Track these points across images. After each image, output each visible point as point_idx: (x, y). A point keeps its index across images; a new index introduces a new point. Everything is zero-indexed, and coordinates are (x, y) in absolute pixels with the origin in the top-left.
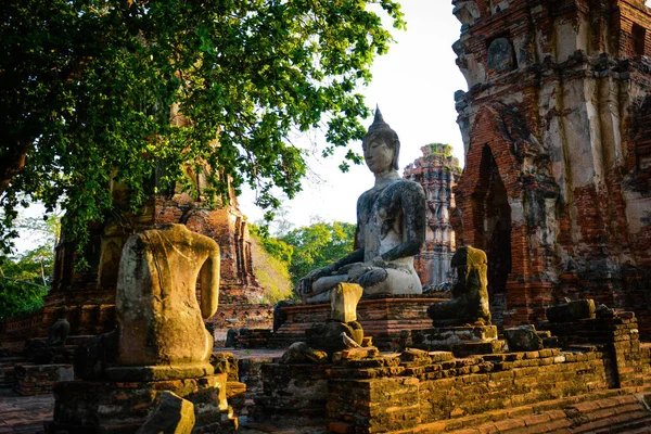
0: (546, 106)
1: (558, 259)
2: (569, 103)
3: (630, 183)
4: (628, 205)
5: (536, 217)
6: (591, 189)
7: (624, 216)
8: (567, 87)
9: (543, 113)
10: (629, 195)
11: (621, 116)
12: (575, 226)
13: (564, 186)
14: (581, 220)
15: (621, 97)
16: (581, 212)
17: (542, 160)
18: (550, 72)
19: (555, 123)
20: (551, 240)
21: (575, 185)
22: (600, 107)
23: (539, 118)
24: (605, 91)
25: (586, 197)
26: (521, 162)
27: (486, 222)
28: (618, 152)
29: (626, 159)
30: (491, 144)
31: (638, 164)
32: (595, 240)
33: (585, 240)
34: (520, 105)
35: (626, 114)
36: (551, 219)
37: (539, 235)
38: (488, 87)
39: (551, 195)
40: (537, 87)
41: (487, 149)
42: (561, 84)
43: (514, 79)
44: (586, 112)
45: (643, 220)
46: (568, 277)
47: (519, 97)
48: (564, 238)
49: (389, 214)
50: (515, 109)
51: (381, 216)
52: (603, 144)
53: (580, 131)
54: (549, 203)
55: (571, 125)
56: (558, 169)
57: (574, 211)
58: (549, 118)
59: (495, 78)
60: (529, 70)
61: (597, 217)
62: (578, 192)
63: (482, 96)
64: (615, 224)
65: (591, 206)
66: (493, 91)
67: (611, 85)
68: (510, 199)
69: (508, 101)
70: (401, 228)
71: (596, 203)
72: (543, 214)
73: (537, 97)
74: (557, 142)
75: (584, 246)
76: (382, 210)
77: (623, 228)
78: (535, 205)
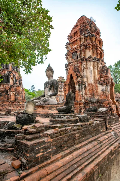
0: (83, 67)
1: (85, 98)
2: (88, 66)
3: (99, 83)
4: (99, 87)
5: (81, 89)
6: (91, 84)
7: (97, 89)
8: (88, 63)
9: (83, 68)
10: (99, 85)
11: (97, 69)
12: (88, 91)
13: (86, 83)
14: (89, 90)
15: (98, 66)
16: (89, 88)
17: (82, 78)
18: (85, 60)
19: (85, 70)
20: (83, 94)
21: (88, 83)
22: (94, 67)
23: (82, 69)
24: (95, 64)
25: (91, 86)
26: (78, 78)
27: (70, 90)
28: (97, 77)
29: (98, 78)
30: (72, 74)
31: (101, 79)
32: (92, 94)
33: (90, 94)
34: (78, 66)
35: (98, 69)
36: (84, 90)
37: (81, 93)
38: (72, 63)
39: (84, 85)
40: (82, 63)
41: (71, 75)
42: (86, 62)
43: (77, 61)
44: (91, 68)
45: (101, 90)
46: (86, 101)
47: (78, 65)
48: (86, 94)
49: (51, 86)
50: (77, 67)
51: (49, 87)
52: (94, 75)
53: (90, 72)
54: (83, 86)
55: (88, 71)
56: (85, 80)
58: (84, 69)
59: (73, 61)
60: (80, 59)
61: (93, 89)
62: (89, 84)
63: (70, 64)
64: (96, 91)
65: (91, 87)
67: (96, 63)
68: (76, 85)
69: (76, 66)
70: (53, 90)
71: (92, 87)
72: (82, 88)
73: (81, 65)
74: (85, 74)
75: (90, 95)
76: (49, 86)
77: (97, 92)
78: (81, 86)
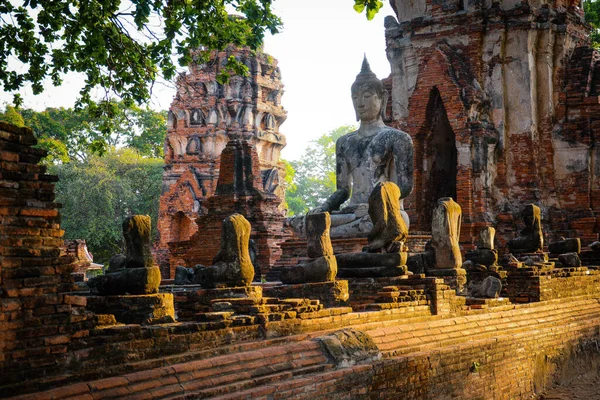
0: (490, 53)
1: (494, 201)
2: (512, 51)
3: (560, 133)
4: (556, 153)
5: (481, 162)
6: (527, 138)
7: (552, 163)
8: (511, 35)
9: (487, 58)
10: (558, 144)
11: (554, 66)
12: (510, 171)
13: (503, 132)
14: (516, 165)
15: (557, 48)
16: (516, 158)
17: (485, 106)
18: (498, 19)
19: (497, 71)
20: (489, 183)
21: (512, 132)
22: (538, 58)
23: (482, 63)
24: (544, 42)
25: (522, 145)
26: (468, 108)
28: (550, 106)
29: (556, 109)
30: (440, 88)
31: (566, 114)
32: (528, 184)
33: (519, 184)
34: (466, 49)
35: (559, 65)
36: (491, 167)
37: (483, 178)
38: (431, 23)
39: (492, 141)
40: (483, 33)
41: (435, 91)
42: (506, 33)
43: (462, 20)
44: (527, 63)
45: (569, 167)
46: (505, 217)
47: (465, 41)
48: (500, 182)
49: (383, 160)
50: (459, 51)
51: (375, 162)
52: (538, 97)
53: (521, 81)
54: (491, 148)
55: (512, 72)
56: (498, 116)
57: (509, 156)
58: (492, 65)
59: (439, 15)
60: (477, 15)
61: (531, 164)
62: (514, 139)
63: (423, 31)
64: (544, 170)
65: (526, 152)
66: (436, 29)
67: (549, 37)
68: (458, 144)
69: (452, 41)
70: (389, 173)
71: (531, 150)
72: (486, 159)
73: (482, 42)
74: (498, 89)
75: (517, 189)
76: (377, 157)
77: (551, 174)
78: (481, 150)
